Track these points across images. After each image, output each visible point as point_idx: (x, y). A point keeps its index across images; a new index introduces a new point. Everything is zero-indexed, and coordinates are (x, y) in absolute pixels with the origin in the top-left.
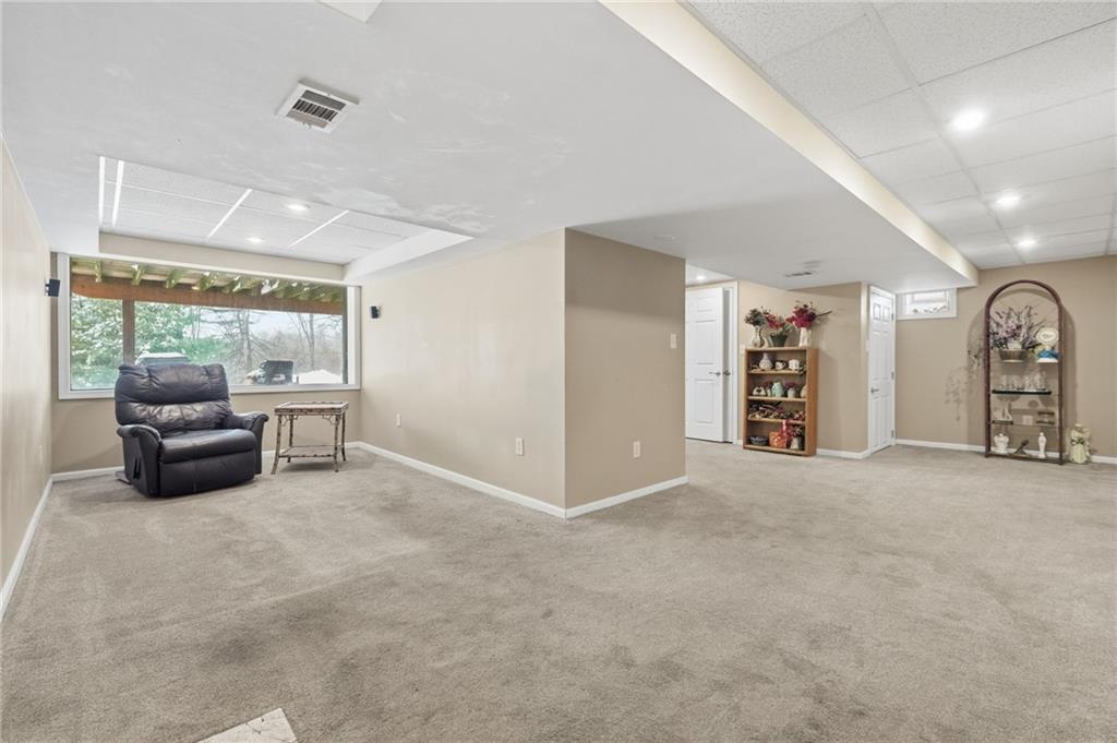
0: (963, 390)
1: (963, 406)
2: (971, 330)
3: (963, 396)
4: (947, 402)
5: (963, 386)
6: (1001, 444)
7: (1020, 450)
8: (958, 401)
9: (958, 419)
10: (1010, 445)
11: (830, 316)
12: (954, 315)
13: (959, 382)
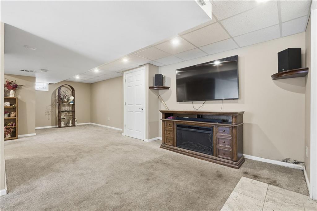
0: (50, 111)
1: (50, 116)
2: (52, 95)
3: (50, 113)
4: (46, 115)
5: (50, 110)
6: (63, 124)
7: (67, 125)
8: (49, 114)
9: (49, 119)
10: (64, 124)
11: (22, 87)
12: (48, 90)
13: (49, 109)
